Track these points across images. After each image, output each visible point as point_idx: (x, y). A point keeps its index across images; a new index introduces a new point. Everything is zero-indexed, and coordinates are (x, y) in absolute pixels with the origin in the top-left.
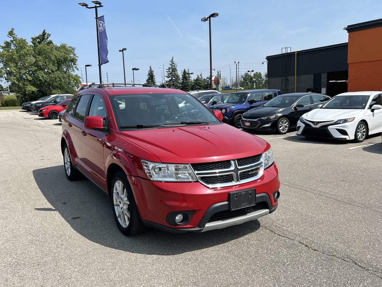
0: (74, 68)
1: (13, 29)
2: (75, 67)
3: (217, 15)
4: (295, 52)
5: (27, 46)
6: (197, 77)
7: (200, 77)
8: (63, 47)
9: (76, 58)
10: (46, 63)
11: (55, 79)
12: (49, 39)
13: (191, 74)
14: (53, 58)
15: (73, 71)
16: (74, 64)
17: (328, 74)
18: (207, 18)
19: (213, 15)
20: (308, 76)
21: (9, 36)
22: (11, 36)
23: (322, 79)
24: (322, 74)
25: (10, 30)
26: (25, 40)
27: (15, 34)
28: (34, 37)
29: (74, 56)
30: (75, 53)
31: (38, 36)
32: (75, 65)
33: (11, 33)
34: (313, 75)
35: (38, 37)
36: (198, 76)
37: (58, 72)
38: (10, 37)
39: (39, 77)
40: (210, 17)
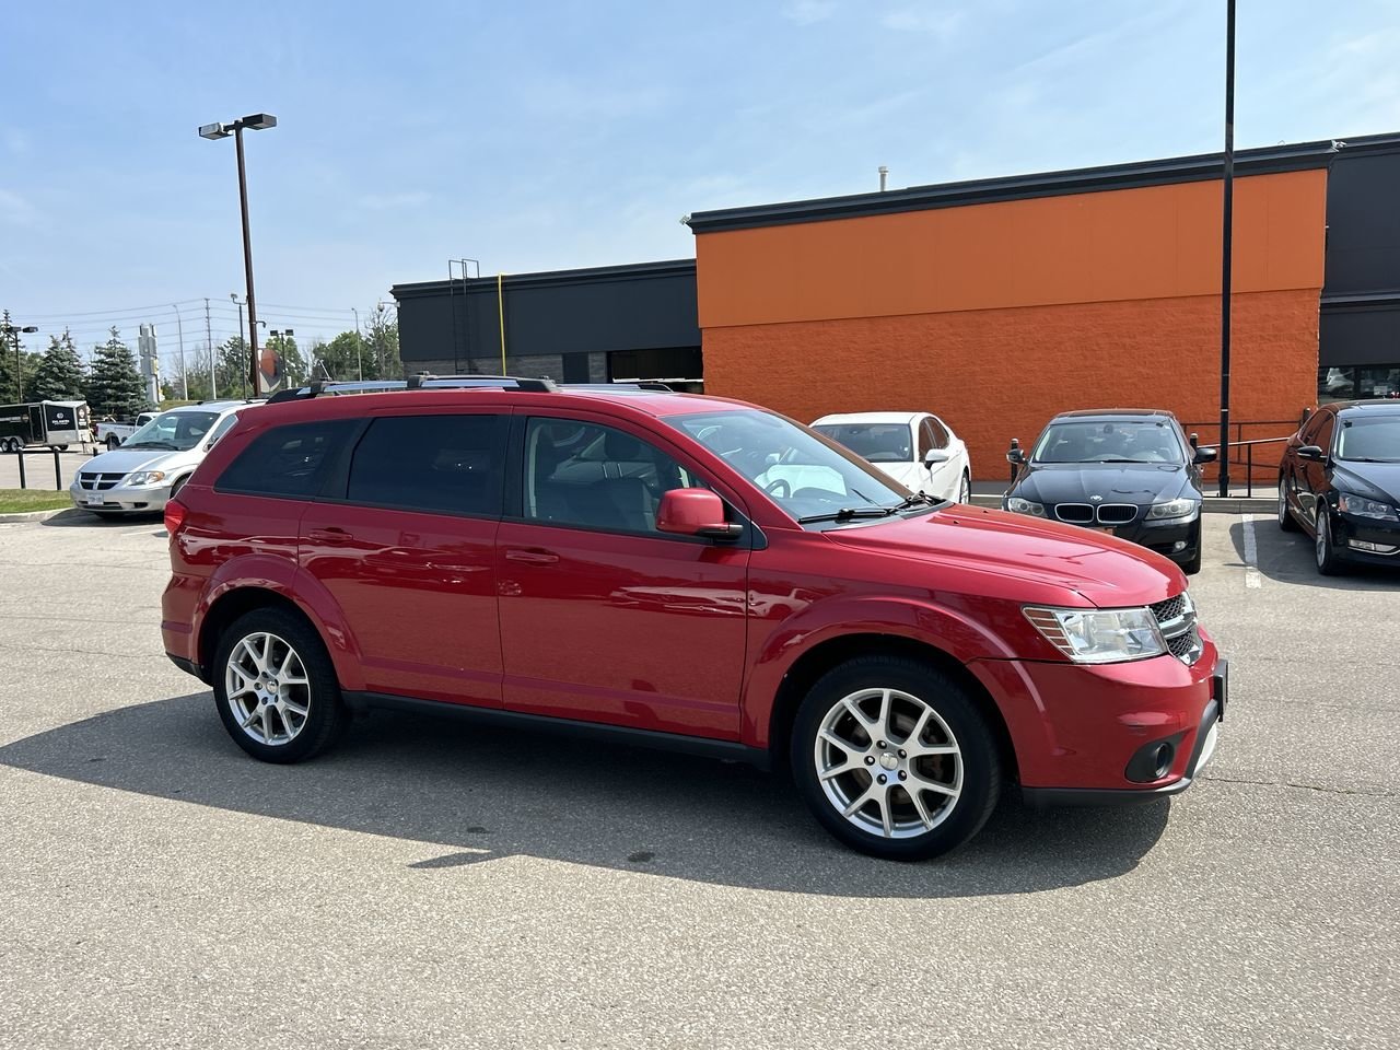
3: (272, 122)
4: (496, 278)
6: (52, 345)
7: (64, 345)
13: (27, 330)
17: (609, 354)
18: (227, 128)
19: (254, 121)
20: (544, 360)
23: (591, 370)
24: (590, 357)
34: (560, 359)
36: (54, 342)
40: (238, 127)
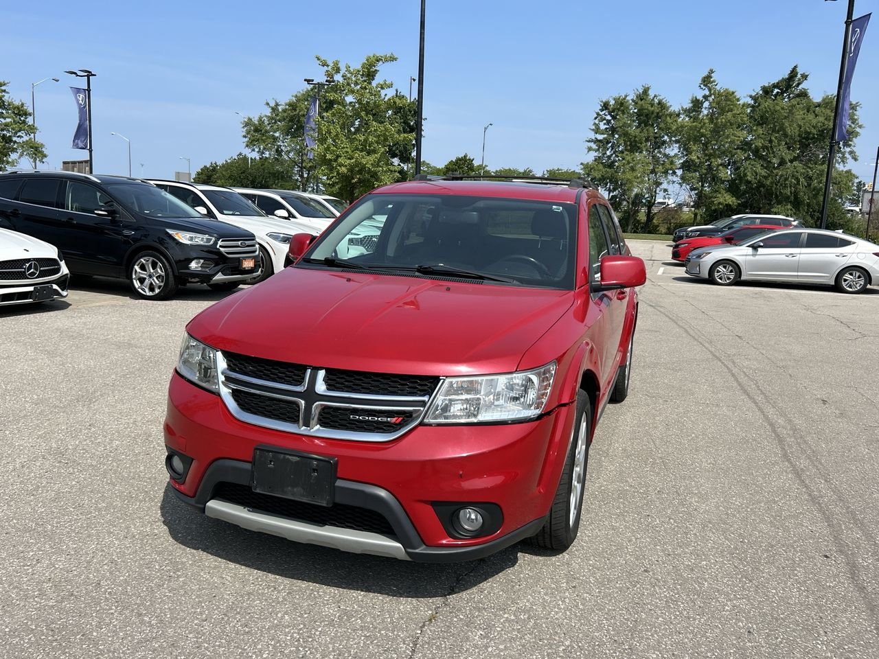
0: (847, 155)
1: (711, 71)
2: (851, 153)
5: (735, 105)
8: (827, 103)
9: (858, 130)
10: (771, 141)
11: (786, 179)
12: (800, 87)
14: (792, 130)
15: (843, 162)
16: (846, 145)
21: (702, 86)
22: (705, 85)
25: (705, 74)
26: (733, 93)
27: (714, 81)
28: (767, 85)
29: (853, 126)
30: (856, 117)
31: (776, 81)
32: (849, 146)
33: (707, 81)
35: (778, 83)
37: (796, 163)
38: (704, 88)
39: (745, 175)
